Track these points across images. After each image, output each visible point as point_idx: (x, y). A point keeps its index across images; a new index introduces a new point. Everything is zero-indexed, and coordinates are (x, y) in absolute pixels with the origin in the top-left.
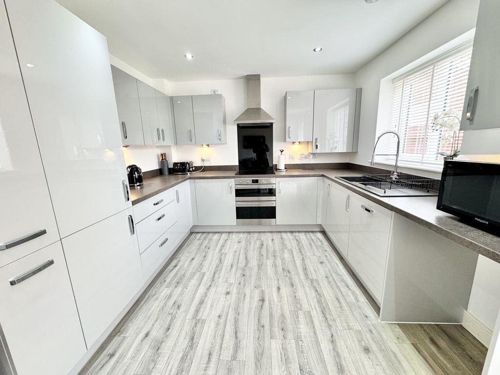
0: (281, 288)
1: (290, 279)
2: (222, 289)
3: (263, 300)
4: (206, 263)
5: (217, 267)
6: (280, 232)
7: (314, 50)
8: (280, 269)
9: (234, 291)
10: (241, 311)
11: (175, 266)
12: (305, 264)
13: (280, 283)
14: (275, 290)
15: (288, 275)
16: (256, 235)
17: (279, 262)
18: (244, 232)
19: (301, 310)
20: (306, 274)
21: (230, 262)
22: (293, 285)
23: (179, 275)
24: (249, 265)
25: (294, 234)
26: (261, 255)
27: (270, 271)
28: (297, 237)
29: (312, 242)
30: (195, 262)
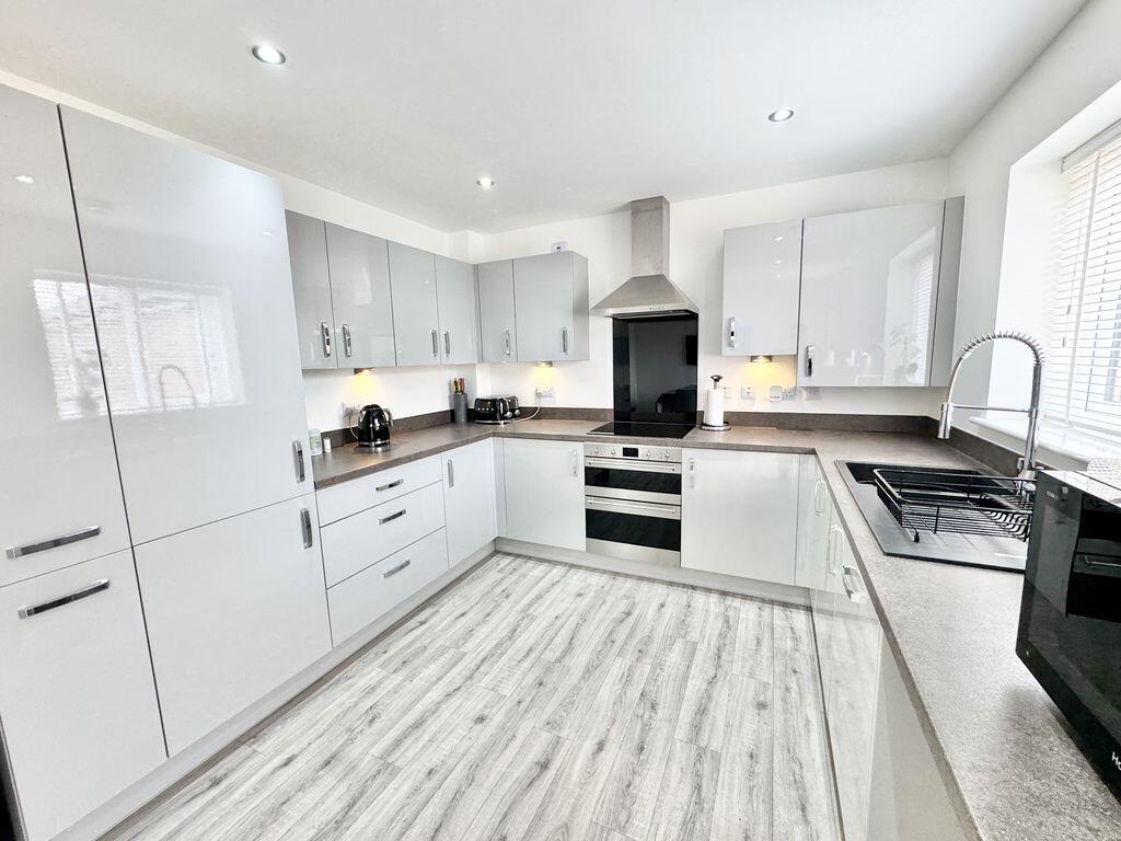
0: (607, 747)
1: (646, 727)
2: (475, 705)
3: (544, 766)
4: (483, 631)
5: (499, 644)
6: (694, 588)
7: (771, 117)
8: (634, 693)
9: (497, 718)
10: (479, 776)
11: (422, 623)
12: (709, 698)
13: (614, 731)
14: (589, 746)
15: (646, 716)
16: (629, 583)
17: (645, 669)
18: (604, 572)
19: (623, 830)
20: (697, 728)
21: (531, 642)
22: (642, 749)
23: (418, 645)
24: (566, 662)
25: (729, 600)
26: (610, 640)
27: (608, 689)
28: (731, 613)
29: (767, 635)
30: (464, 620)
